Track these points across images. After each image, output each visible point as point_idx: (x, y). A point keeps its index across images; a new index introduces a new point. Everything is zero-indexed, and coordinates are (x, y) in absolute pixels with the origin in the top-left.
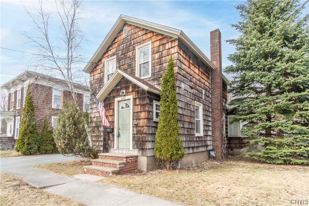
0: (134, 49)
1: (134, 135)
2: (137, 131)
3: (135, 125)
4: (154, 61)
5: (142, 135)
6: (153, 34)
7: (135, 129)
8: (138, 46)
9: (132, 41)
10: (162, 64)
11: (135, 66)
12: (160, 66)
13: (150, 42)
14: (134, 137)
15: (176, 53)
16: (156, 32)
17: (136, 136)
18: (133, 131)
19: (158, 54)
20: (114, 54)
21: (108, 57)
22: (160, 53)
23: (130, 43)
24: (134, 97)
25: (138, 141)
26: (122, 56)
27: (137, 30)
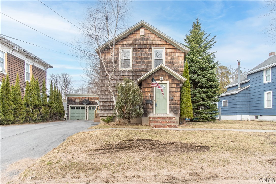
0: (150, 47)
1: (170, 105)
2: (173, 103)
3: (171, 99)
4: (167, 61)
5: (177, 105)
6: (167, 43)
7: (171, 101)
8: (154, 46)
9: (149, 42)
10: (173, 64)
11: (151, 60)
12: (172, 65)
13: (165, 48)
14: (170, 107)
15: (183, 60)
16: (169, 43)
17: (171, 106)
18: (170, 103)
19: (171, 57)
20: (130, 45)
21: (123, 45)
22: (172, 57)
23: (146, 42)
24: (171, 83)
25: (173, 109)
26: (139, 49)
27: (153, 36)
